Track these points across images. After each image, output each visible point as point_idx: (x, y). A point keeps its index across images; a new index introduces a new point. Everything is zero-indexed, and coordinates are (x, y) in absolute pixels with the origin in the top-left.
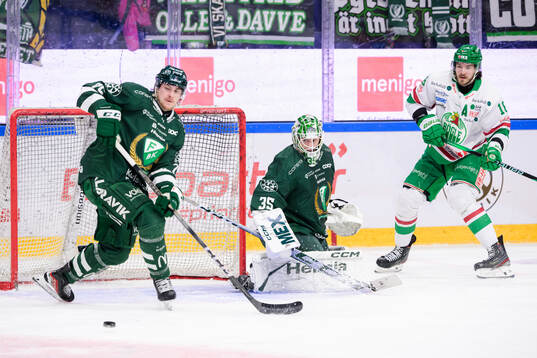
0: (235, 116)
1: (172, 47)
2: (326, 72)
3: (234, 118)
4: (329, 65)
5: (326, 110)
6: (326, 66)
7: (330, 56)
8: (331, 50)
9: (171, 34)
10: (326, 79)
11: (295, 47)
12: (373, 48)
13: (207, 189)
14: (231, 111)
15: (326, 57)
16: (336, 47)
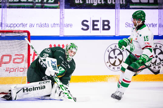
0: (26, 33)
1: (3, 8)
2: (61, 17)
3: (26, 34)
4: (62, 15)
5: (61, 31)
6: (61, 16)
7: (63, 12)
8: (63, 9)
9: (3, 3)
10: (61, 20)
11: (50, 8)
12: (79, 9)
13: (16, 61)
14: (25, 32)
15: (61, 12)
16: (65, 8)
